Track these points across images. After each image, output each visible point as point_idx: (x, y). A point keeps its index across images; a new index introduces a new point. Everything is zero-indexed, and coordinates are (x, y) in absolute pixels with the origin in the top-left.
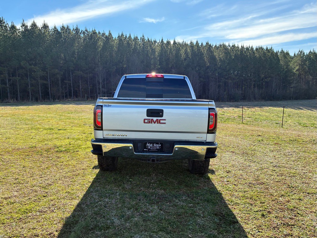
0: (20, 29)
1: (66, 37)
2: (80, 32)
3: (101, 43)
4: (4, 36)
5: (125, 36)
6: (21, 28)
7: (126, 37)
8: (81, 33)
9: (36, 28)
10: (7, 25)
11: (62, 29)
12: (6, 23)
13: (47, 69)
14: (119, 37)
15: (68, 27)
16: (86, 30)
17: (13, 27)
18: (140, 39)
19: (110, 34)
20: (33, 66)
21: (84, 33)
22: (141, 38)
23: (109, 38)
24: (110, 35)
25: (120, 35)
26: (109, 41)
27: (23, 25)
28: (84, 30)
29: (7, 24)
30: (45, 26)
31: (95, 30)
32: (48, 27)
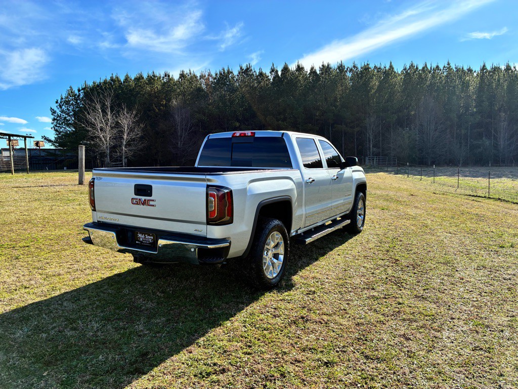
0: (268, 76)
1: (326, 79)
2: (346, 69)
3: (375, 83)
4: (251, 87)
5: (415, 67)
6: (269, 74)
7: (417, 68)
8: (346, 71)
9: (287, 73)
10: (254, 74)
11: (321, 69)
12: (253, 71)
13: (299, 124)
14: (405, 69)
15: (328, 65)
16: (354, 67)
17: (261, 74)
18: (442, 69)
19: (391, 66)
20: (280, 122)
21: (351, 70)
22: (444, 67)
23: (389, 73)
24: (390, 69)
25: (408, 67)
26: (389, 78)
27: (273, 70)
28: (351, 66)
29: (255, 71)
30: (300, 69)
31: (368, 64)
32: (303, 68)
